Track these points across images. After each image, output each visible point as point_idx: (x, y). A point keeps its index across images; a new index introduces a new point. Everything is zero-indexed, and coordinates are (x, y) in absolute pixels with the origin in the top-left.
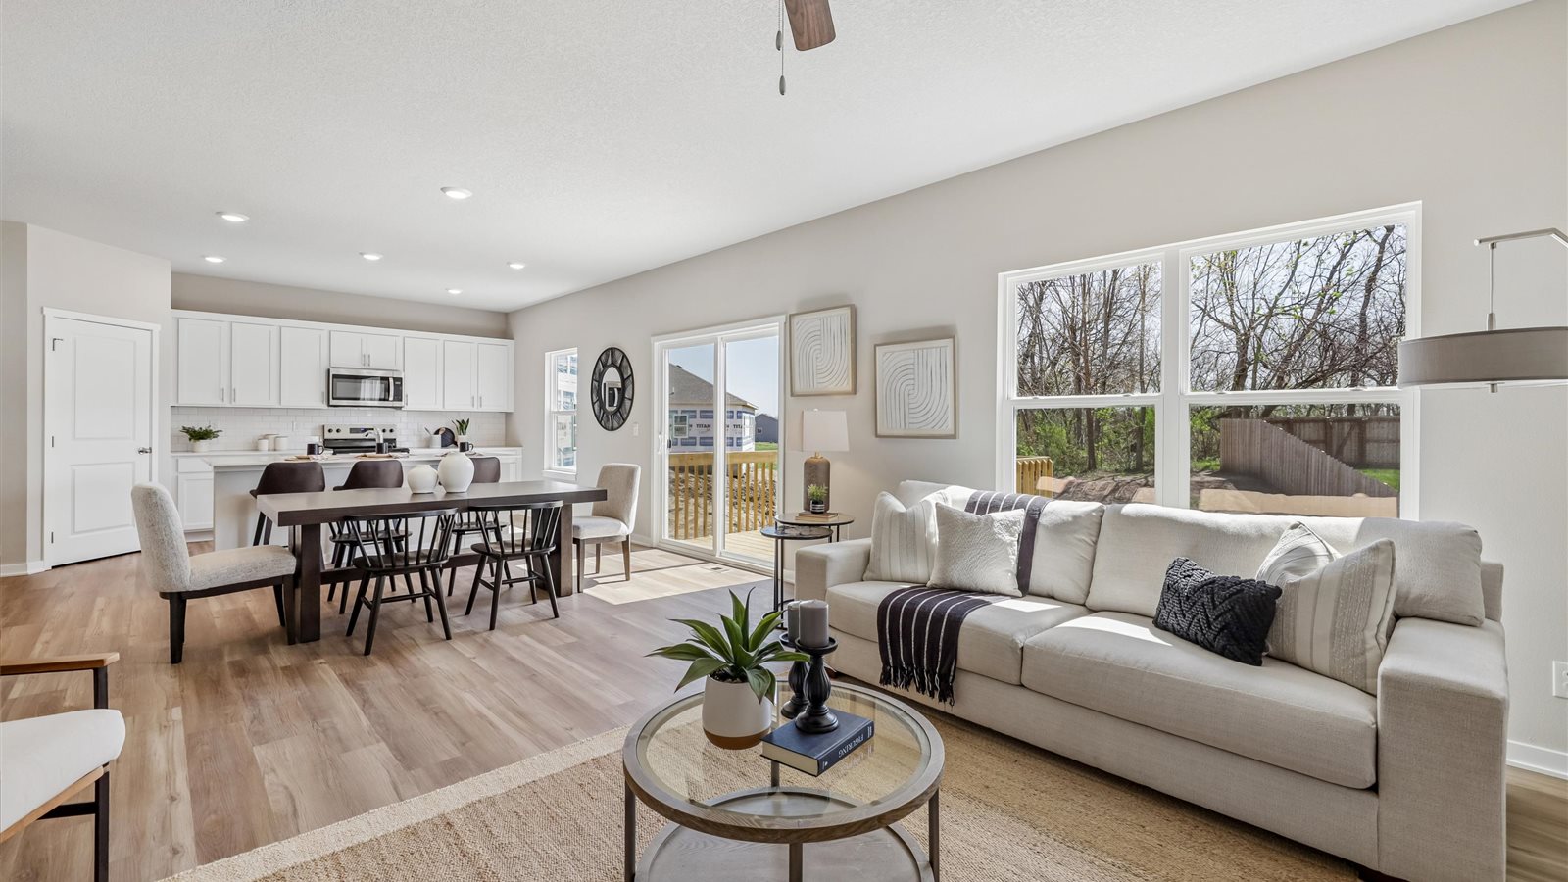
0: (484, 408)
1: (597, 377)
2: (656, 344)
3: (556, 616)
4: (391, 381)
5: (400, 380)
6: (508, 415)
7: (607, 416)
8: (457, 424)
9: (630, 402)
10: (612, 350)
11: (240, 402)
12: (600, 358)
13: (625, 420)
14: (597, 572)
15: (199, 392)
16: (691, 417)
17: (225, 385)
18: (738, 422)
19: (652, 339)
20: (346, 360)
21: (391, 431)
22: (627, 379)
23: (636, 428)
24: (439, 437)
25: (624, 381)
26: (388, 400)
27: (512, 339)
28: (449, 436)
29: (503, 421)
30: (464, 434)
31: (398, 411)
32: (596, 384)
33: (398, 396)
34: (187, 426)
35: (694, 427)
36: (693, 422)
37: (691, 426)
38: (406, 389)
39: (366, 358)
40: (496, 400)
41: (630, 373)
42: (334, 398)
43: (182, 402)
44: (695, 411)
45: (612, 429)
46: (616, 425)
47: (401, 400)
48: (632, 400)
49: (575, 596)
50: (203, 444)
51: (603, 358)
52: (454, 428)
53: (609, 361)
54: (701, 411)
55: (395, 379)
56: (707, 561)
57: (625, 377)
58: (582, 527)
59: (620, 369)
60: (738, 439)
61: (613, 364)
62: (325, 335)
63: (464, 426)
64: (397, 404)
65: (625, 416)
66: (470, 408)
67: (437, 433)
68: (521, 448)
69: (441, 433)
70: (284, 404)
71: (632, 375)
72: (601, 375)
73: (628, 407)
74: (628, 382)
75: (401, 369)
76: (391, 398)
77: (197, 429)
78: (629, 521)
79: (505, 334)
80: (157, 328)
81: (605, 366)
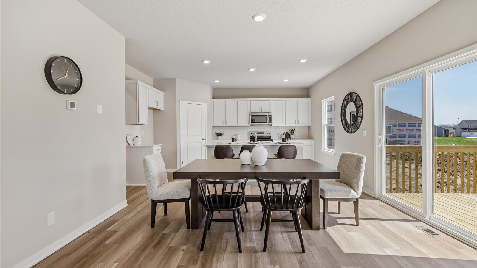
0: (300, 125)
1: (344, 108)
2: (376, 85)
3: (304, 252)
4: (268, 116)
5: (271, 115)
6: (309, 127)
7: (349, 126)
8: (291, 131)
9: (361, 118)
10: (351, 94)
11: (228, 125)
12: (345, 99)
13: (358, 128)
14: (339, 213)
15: (218, 123)
16: (394, 126)
17: (224, 120)
18: (419, 128)
19: (374, 83)
20: (255, 110)
21: (269, 133)
22: (359, 107)
23: (365, 132)
24: (284, 135)
25: (357, 108)
26: (267, 123)
27: (310, 97)
28: (288, 135)
29: (308, 129)
30: (293, 134)
31: (271, 126)
32: (343, 111)
33: (270, 121)
34: (217, 132)
35: (395, 130)
36: (395, 128)
37: (394, 130)
38: (273, 119)
39: (261, 109)
40: (304, 121)
41: (360, 103)
42: (251, 123)
43: (215, 125)
44: (396, 124)
45: (351, 133)
46: (353, 130)
47: (271, 123)
48: (362, 117)
49: (321, 231)
50: (220, 137)
51: (346, 98)
52: (289, 132)
53: (350, 99)
54: (399, 124)
55: (269, 115)
56: (418, 220)
57: (358, 106)
58: (326, 190)
59: (355, 103)
60: (419, 135)
61: (352, 100)
62: (249, 102)
63: (293, 131)
64: (270, 124)
65: (358, 126)
66: (294, 125)
67: (284, 134)
68: (313, 140)
69: (285, 134)
70: (239, 125)
71: (362, 104)
72: (346, 106)
73: (359, 121)
74: (360, 109)
75: (271, 111)
76: (268, 122)
77: (219, 133)
78: (358, 190)
79: (308, 96)
80: (206, 104)
81: (347, 102)
